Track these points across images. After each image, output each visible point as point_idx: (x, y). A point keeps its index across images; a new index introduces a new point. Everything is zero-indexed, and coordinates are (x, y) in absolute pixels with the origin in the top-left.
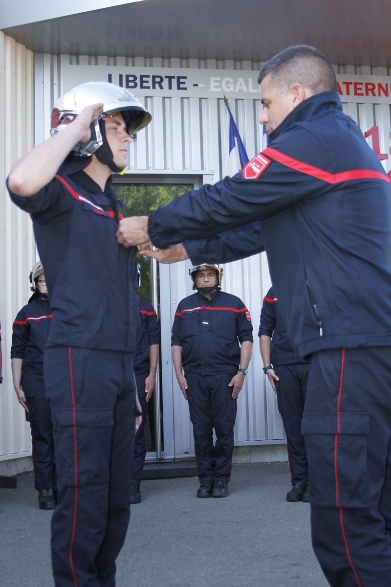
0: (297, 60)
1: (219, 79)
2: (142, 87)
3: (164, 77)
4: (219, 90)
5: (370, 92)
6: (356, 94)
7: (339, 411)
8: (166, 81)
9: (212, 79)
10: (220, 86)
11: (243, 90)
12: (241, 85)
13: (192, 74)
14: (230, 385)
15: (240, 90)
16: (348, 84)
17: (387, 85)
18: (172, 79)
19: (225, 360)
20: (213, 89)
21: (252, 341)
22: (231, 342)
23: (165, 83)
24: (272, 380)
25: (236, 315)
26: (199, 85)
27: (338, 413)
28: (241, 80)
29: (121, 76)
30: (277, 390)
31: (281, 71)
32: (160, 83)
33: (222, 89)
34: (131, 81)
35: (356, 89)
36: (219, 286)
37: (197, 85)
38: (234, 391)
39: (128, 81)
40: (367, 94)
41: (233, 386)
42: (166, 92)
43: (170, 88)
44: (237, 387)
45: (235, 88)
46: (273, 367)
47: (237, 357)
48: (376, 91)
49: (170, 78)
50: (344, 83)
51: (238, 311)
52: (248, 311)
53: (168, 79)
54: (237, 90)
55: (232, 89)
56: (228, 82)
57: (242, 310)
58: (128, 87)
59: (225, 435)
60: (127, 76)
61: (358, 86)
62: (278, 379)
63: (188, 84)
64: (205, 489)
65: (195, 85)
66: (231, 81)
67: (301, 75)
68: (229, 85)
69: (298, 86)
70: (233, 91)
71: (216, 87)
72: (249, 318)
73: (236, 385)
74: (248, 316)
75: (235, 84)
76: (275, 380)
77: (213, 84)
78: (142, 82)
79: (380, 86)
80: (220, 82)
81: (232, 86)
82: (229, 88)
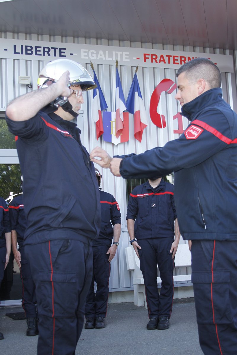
0: (202, 65)
1: (87, 50)
2: (36, 54)
3: (51, 48)
4: (87, 58)
5: (183, 62)
7: (213, 270)
9: (82, 51)
10: (88, 56)
11: (102, 58)
12: (101, 55)
13: (69, 46)
14: (108, 253)
15: (100, 58)
16: (169, 57)
18: (56, 50)
19: (104, 236)
20: (83, 57)
21: (120, 224)
22: (108, 224)
23: (52, 52)
24: (136, 249)
25: (111, 207)
26: (74, 54)
27: (212, 271)
28: (101, 52)
29: (22, 46)
30: (139, 256)
31: (192, 70)
32: (48, 52)
33: (89, 57)
34: (29, 50)
36: (99, 187)
37: (72, 54)
38: (110, 257)
39: (27, 50)
40: (181, 63)
41: (110, 253)
42: (52, 57)
43: (55, 55)
44: (112, 255)
45: (97, 57)
46: (136, 240)
47: (111, 234)
49: (55, 49)
51: (112, 204)
52: (117, 203)
53: (53, 50)
54: (98, 58)
55: (95, 57)
56: (92, 53)
57: (114, 203)
58: (27, 53)
59: (104, 286)
60: (26, 47)
61: (176, 58)
62: (140, 248)
63: (67, 53)
64: (91, 323)
65: (71, 54)
66: (95, 52)
67: (204, 74)
68: (93, 55)
69: (202, 80)
70: (96, 59)
71: (85, 56)
72: (119, 208)
73: (111, 253)
74: (118, 207)
75: (97, 54)
76: (138, 248)
77: (83, 54)
78: (36, 51)
79: (189, 58)
80: (88, 53)
81: (95, 55)
82: (93, 57)
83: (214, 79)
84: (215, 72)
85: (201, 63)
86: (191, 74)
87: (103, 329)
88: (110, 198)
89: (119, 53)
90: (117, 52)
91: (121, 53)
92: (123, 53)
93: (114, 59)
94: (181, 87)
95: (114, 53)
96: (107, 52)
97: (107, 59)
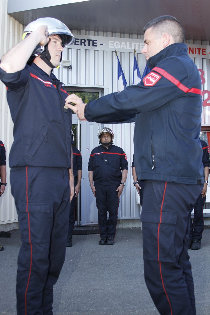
1: (113, 42)
2: (75, 44)
3: (86, 40)
4: (113, 47)
8: (87, 42)
9: (110, 42)
10: (113, 46)
11: (124, 48)
12: (123, 45)
13: (100, 39)
14: (117, 190)
15: (122, 48)
17: (193, 48)
18: (90, 41)
19: (115, 178)
20: (110, 47)
21: (127, 169)
22: (118, 169)
23: (87, 43)
24: (138, 189)
25: (120, 157)
26: (103, 44)
28: (123, 43)
30: (140, 194)
31: (158, 26)
32: (84, 43)
33: (114, 47)
36: (112, 143)
37: (102, 44)
38: (119, 194)
41: (118, 191)
42: (87, 47)
43: (89, 45)
44: (120, 192)
46: (138, 182)
47: (120, 177)
51: (121, 155)
52: (125, 155)
53: (88, 41)
54: (121, 48)
55: (119, 47)
56: (117, 44)
57: (123, 154)
59: (114, 214)
62: (141, 188)
63: (98, 43)
64: (103, 240)
65: (101, 44)
66: (119, 43)
67: (169, 29)
68: (118, 45)
69: (167, 34)
70: (119, 48)
71: (111, 46)
72: (126, 158)
73: (120, 191)
74: (126, 157)
75: (121, 45)
76: (139, 189)
77: (110, 44)
78: (76, 42)
79: (190, 48)
80: (113, 43)
81: (119, 46)
82: (117, 46)
83: (178, 34)
84: (180, 28)
85: (167, 19)
86: (157, 29)
87: (112, 245)
88: (120, 150)
89: (137, 44)
90: (135, 43)
91: (139, 44)
92: (140, 44)
93: (133, 49)
94: (147, 41)
95: (133, 43)
96: (128, 43)
97: (128, 48)
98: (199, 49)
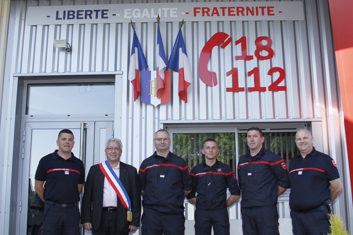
1: (131, 10)
2: (78, 18)
3: (93, 11)
4: (130, 17)
5: (240, 13)
6: (230, 15)
8: (94, 14)
9: (126, 10)
10: (131, 15)
11: (147, 16)
12: (146, 13)
13: (112, 8)
15: (144, 16)
16: (223, 9)
17: (253, 8)
18: (99, 12)
20: (126, 17)
23: (94, 15)
26: (117, 15)
28: (146, 10)
29: (65, 12)
32: (90, 15)
33: (132, 16)
34: (71, 15)
35: (230, 11)
37: (115, 15)
39: (69, 15)
40: (238, 15)
42: (94, 20)
43: (97, 17)
45: (141, 15)
48: (245, 12)
49: (97, 11)
50: (221, 8)
53: (95, 12)
54: (142, 17)
55: (139, 16)
56: (137, 12)
58: (68, 18)
60: (69, 12)
61: (231, 10)
63: (109, 14)
65: (113, 15)
66: (139, 10)
68: (137, 14)
70: (140, 17)
71: (128, 15)
75: (142, 12)
77: (126, 13)
78: (78, 14)
79: (248, 8)
80: (131, 12)
81: (139, 14)
82: (137, 15)
89: (166, 10)
90: (163, 9)
91: (168, 9)
92: (171, 8)
93: (157, 16)
95: (160, 9)
96: (152, 10)
97: (152, 17)
98: (263, 8)
